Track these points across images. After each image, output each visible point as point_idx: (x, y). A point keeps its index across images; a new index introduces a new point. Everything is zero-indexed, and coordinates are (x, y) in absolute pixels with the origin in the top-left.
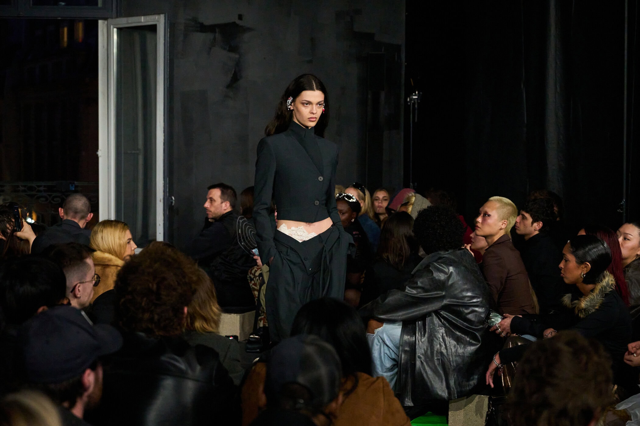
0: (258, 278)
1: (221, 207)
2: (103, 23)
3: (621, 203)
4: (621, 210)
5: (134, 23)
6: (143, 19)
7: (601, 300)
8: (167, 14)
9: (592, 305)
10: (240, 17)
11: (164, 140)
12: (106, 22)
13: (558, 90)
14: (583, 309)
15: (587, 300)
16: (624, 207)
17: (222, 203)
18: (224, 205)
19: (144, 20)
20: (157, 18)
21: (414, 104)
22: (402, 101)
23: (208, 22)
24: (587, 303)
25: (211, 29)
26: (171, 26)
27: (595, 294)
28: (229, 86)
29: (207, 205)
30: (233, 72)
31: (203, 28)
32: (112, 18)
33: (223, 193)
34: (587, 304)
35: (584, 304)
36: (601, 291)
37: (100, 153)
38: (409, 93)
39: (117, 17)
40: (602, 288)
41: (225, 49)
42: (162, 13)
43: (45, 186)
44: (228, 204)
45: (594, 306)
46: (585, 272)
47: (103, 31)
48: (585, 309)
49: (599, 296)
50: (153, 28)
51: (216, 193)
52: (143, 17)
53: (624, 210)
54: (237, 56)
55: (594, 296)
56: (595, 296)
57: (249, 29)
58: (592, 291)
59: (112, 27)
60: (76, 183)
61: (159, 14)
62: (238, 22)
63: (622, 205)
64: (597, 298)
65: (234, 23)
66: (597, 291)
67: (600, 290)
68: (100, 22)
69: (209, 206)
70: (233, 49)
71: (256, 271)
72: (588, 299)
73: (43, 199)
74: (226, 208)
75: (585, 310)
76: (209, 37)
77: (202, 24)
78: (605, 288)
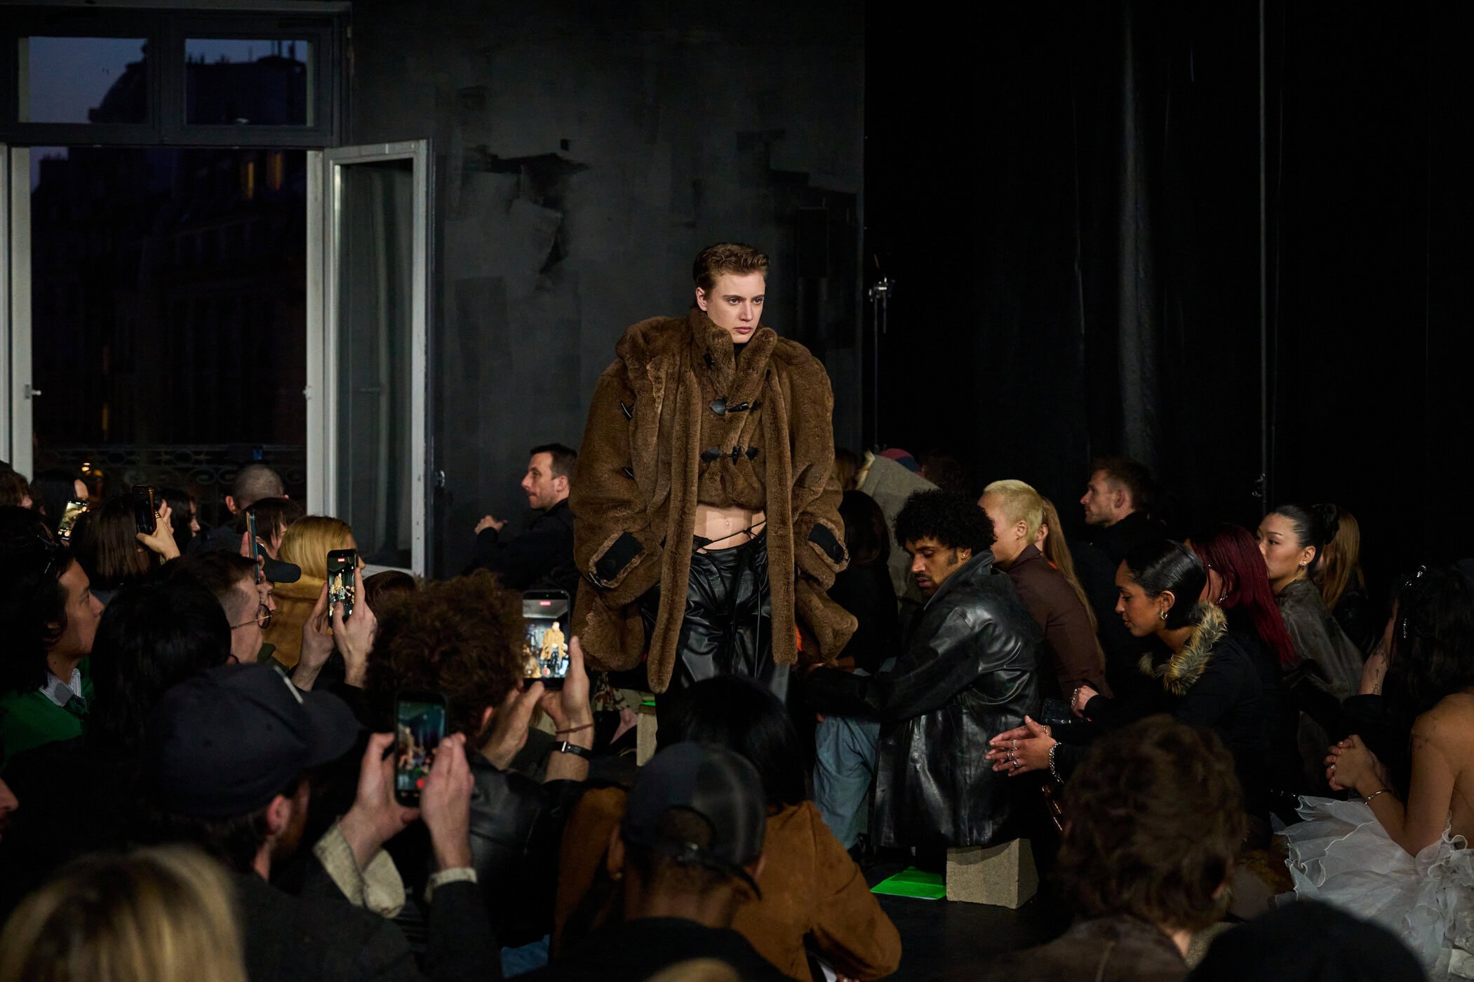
1: (553, 486)
2: (316, 156)
3: (1259, 481)
4: (1259, 493)
5: (373, 155)
6: (387, 148)
7: (1206, 656)
8: (431, 140)
9: (1192, 669)
10: (565, 145)
11: (426, 368)
12: (321, 155)
13: (1142, 274)
14: (1177, 680)
15: (1181, 661)
16: (1264, 486)
17: (553, 478)
18: (557, 481)
19: (389, 151)
20: (413, 146)
21: (880, 301)
22: (859, 296)
23: (504, 154)
24: (1182, 667)
25: (511, 166)
26: (440, 162)
27: (1194, 647)
28: (545, 269)
29: (527, 482)
30: (552, 244)
31: (498, 165)
32: (332, 147)
33: (556, 461)
34: (1182, 669)
35: (1177, 669)
36: (1204, 640)
37: (308, 392)
38: (872, 281)
39: (341, 145)
40: (1204, 634)
41: (536, 202)
42: (423, 138)
43: (207, 454)
44: (565, 482)
45: (1196, 670)
46: (1167, 609)
47: (315, 171)
48: (1181, 678)
49: (1202, 650)
50: (406, 166)
52: (387, 146)
53: (1265, 492)
54: (559, 215)
55: (1192, 651)
56: (1194, 651)
57: (581, 167)
58: (1188, 642)
59: (331, 162)
60: (264, 446)
61: (417, 139)
62: (560, 153)
63: (1260, 484)
64: (1198, 654)
65: (554, 156)
66: (1196, 642)
67: (1201, 638)
68: (310, 154)
69: (530, 485)
70: (553, 203)
72: (1182, 659)
73: (205, 477)
74: (560, 488)
76: (507, 180)
77: (495, 157)
78: (1209, 632)
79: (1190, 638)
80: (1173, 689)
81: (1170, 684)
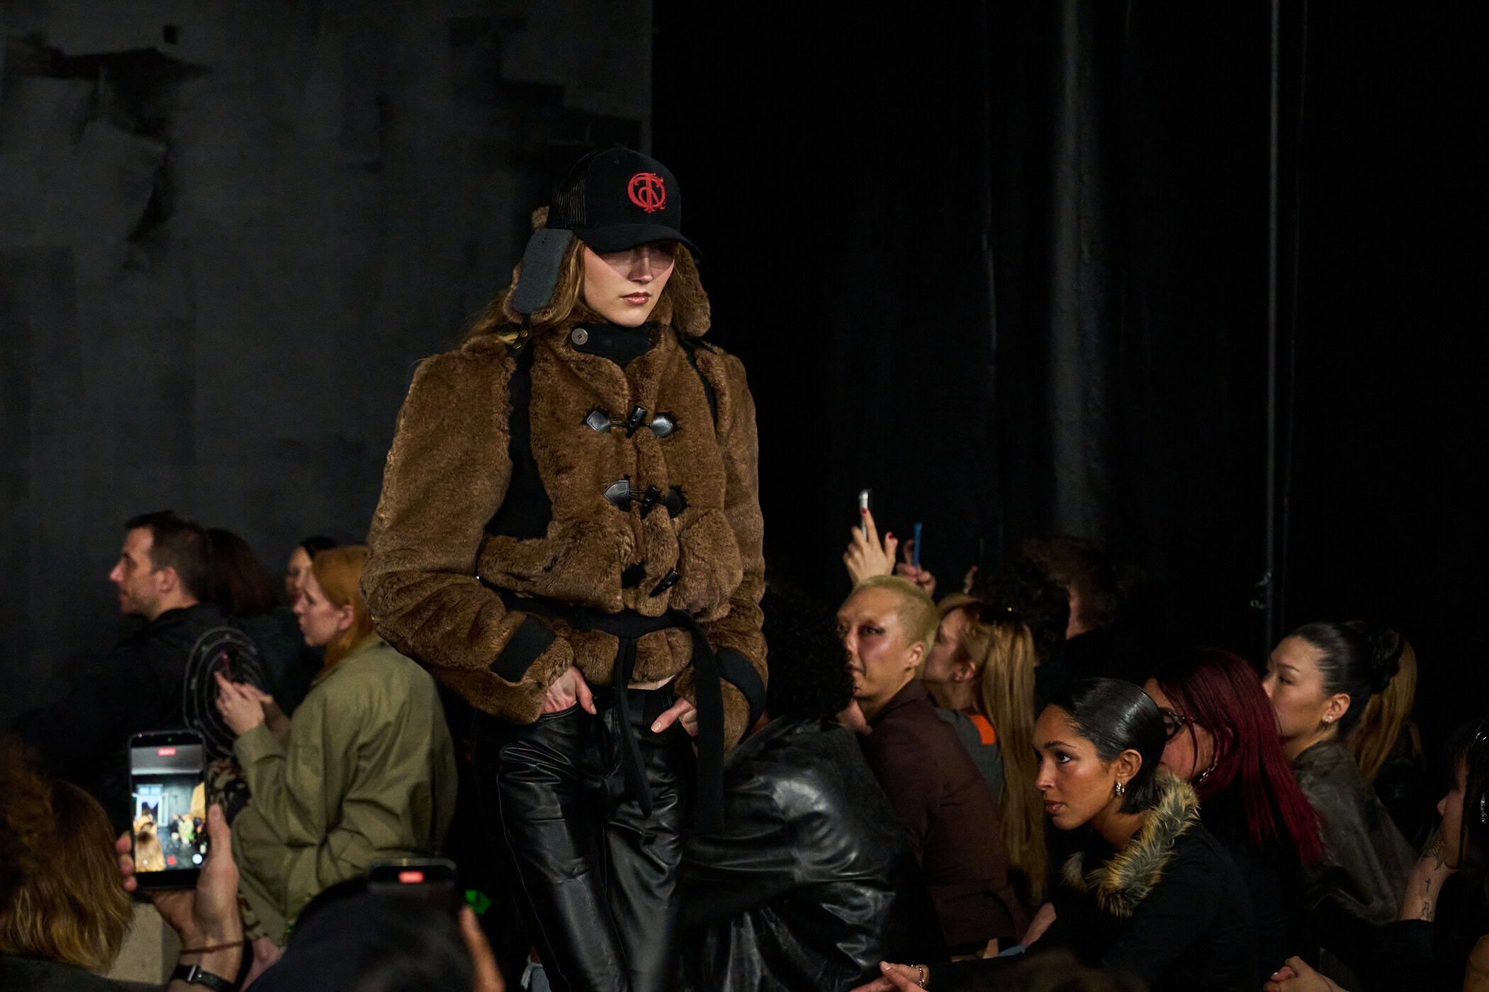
0: (222, 795)
1: (154, 584)
3: (1260, 584)
4: (1260, 603)
7: (1165, 856)
9: (1141, 875)
10: (170, 34)
14: (1117, 892)
15: (1124, 863)
16: (1270, 592)
17: (154, 571)
18: (160, 576)
23: (74, 48)
24: (1127, 873)
25: (84, 67)
27: (1146, 841)
28: (137, 237)
29: (117, 574)
30: (149, 195)
31: (62, 66)
33: (158, 542)
34: (1127, 876)
35: (1118, 875)
36: (1163, 832)
40: (1162, 822)
44: (172, 577)
45: (1147, 878)
46: (1125, 780)
48: (1124, 890)
49: (1158, 847)
51: (142, 540)
53: (1271, 601)
54: (160, 148)
55: (1142, 848)
56: (1147, 849)
57: (196, 70)
58: (1137, 835)
62: (163, 47)
63: (1262, 589)
64: (1152, 853)
65: (152, 52)
66: (1150, 834)
67: (1158, 828)
70: (151, 127)
71: (216, 775)
72: (1127, 860)
75: (1122, 892)
76: (75, 91)
77: (56, 54)
78: (1171, 820)
79: (1140, 829)
80: (1112, 907)
81: (1107, 899)
